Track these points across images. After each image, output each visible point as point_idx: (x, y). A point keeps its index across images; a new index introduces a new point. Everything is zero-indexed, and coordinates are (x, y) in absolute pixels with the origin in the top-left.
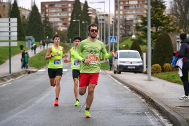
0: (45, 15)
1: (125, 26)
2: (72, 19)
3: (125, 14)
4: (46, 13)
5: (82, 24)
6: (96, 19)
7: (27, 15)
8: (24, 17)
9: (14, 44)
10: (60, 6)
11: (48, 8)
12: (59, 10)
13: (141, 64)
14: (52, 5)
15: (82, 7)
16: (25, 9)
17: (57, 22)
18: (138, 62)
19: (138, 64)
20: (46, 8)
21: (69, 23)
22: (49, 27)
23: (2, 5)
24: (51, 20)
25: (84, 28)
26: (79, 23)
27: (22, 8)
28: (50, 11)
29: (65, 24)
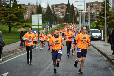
0: (54, 11)
1: (91, 15)
2: (66, 12)
3: (91, 10)
4: (54, 10)
5: (71, 15)
6: (77, 12)
7: (45, 11)
8: (44, 12)
9: (40, 27)
10: (61, 6)
11: (55, 8)
12: (60, 8)
13: (101, 36)
14: (57, 6)
15: (71, 7)
16: (44, 8)
17: (59, 14)
18: (99, 35)
19: (99, 36)
20: (54, 8)
21: (65, 14)
22: (55, 16)
23: (34, 6)
24: (56, 13)
25: (72, 17)
26: (70, 14)
27: (43, 8)
28: (56, 9)
29: (63, 15)
